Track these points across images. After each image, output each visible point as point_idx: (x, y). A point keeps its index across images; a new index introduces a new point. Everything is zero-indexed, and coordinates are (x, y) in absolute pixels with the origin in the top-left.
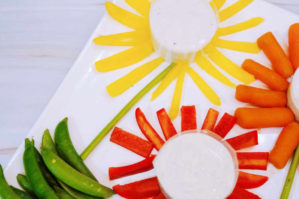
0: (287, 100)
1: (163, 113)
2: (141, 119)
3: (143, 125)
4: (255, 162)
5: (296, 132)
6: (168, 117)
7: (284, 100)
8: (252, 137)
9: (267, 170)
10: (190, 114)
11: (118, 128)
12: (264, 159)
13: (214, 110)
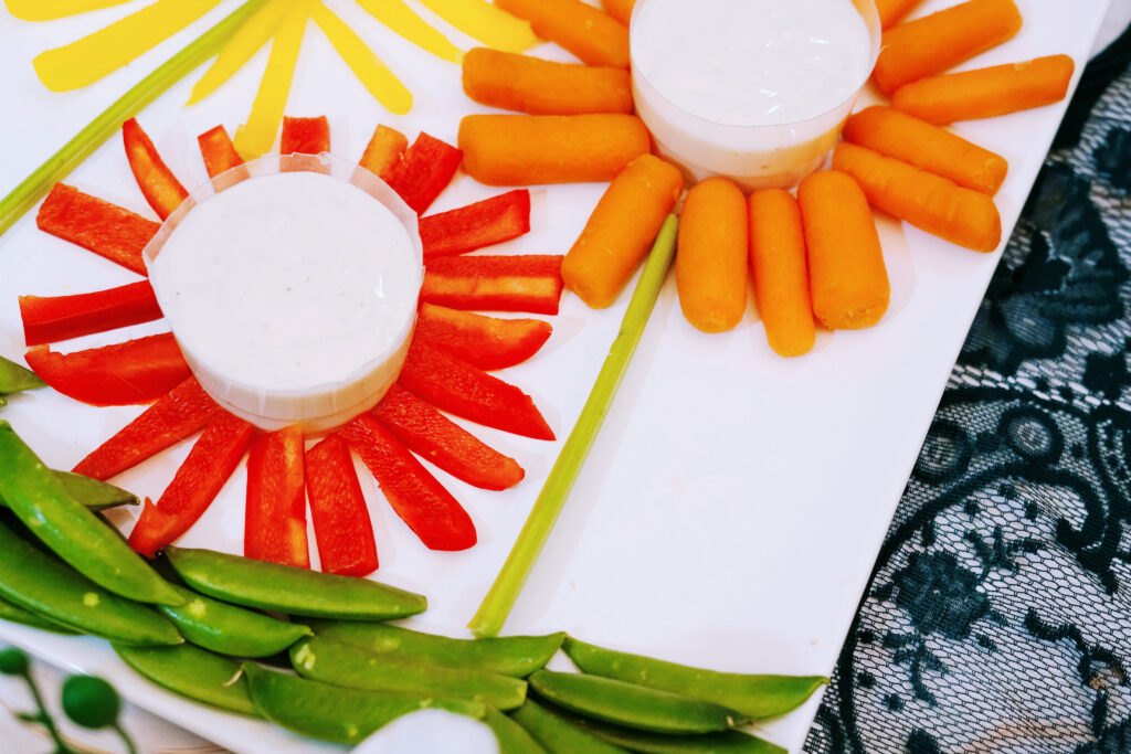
0: (630, 92)
1: (216, 138)
2: (141, 152)
3: (147, 172)
4: (516, 286)
5: (649, 185)
6: (231, 147)
7: (622, 91)
8: (507, 206)
9: (560, 313)
10: (309, 139)
11: (65, 188)
12: (547, 276)
13: (388, 130)
